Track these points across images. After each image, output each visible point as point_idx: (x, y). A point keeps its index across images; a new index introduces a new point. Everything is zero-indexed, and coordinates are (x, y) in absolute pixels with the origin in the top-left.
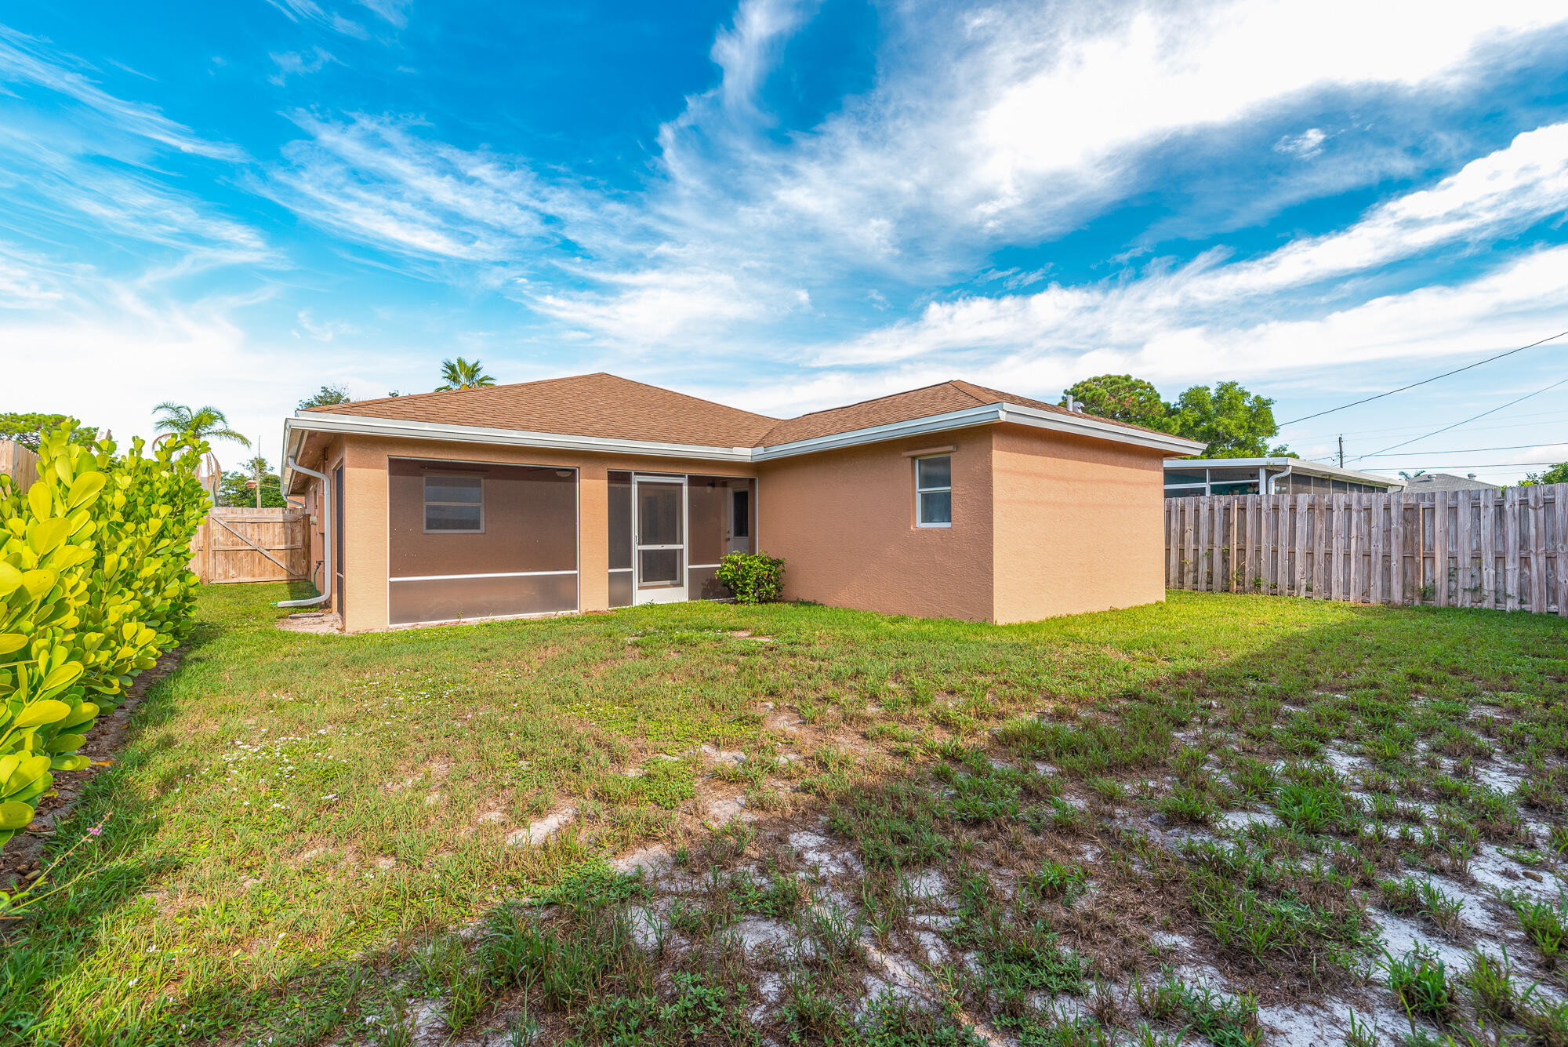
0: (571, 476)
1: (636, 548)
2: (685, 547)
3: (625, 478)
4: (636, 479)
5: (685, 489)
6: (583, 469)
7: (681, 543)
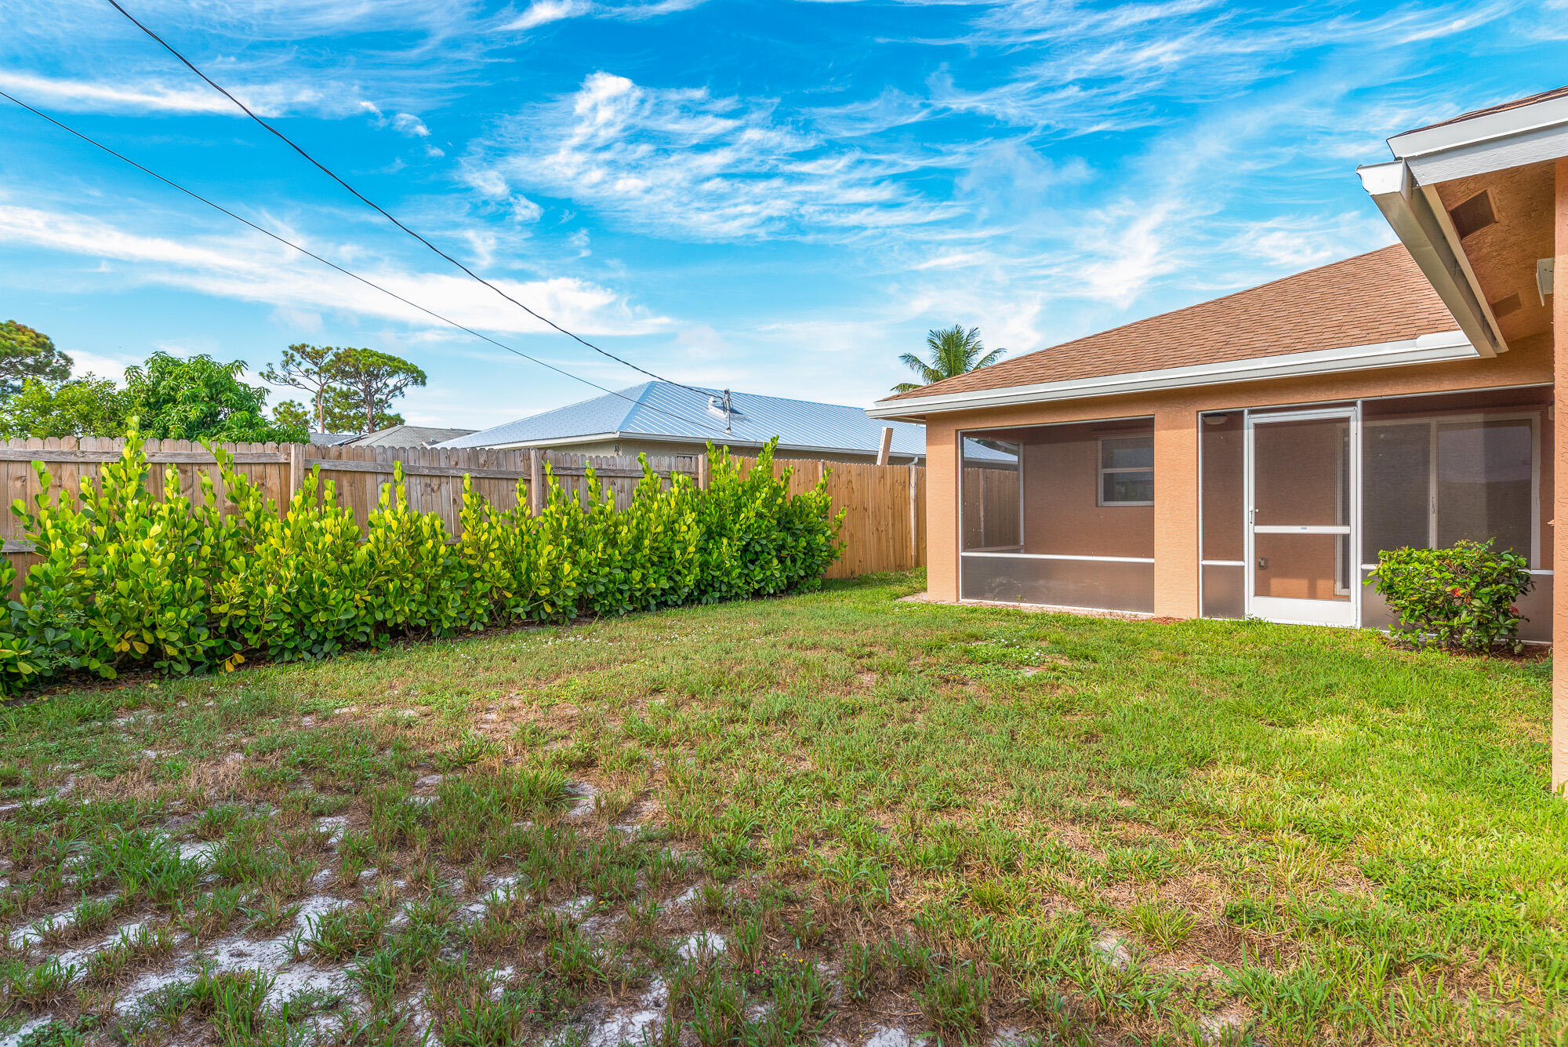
0: (1148, 425)
1: (1250, 530)
2: (1355, 530)
3: (1234, 421)
4: (1250, 422)
5: (1356, 429)
6: (1160, 415)
7: (1346, 521)
